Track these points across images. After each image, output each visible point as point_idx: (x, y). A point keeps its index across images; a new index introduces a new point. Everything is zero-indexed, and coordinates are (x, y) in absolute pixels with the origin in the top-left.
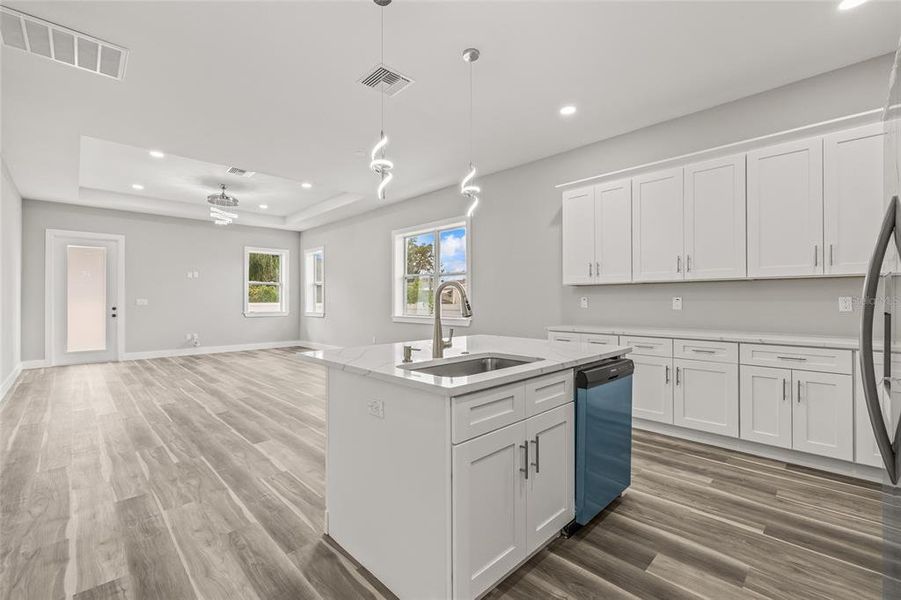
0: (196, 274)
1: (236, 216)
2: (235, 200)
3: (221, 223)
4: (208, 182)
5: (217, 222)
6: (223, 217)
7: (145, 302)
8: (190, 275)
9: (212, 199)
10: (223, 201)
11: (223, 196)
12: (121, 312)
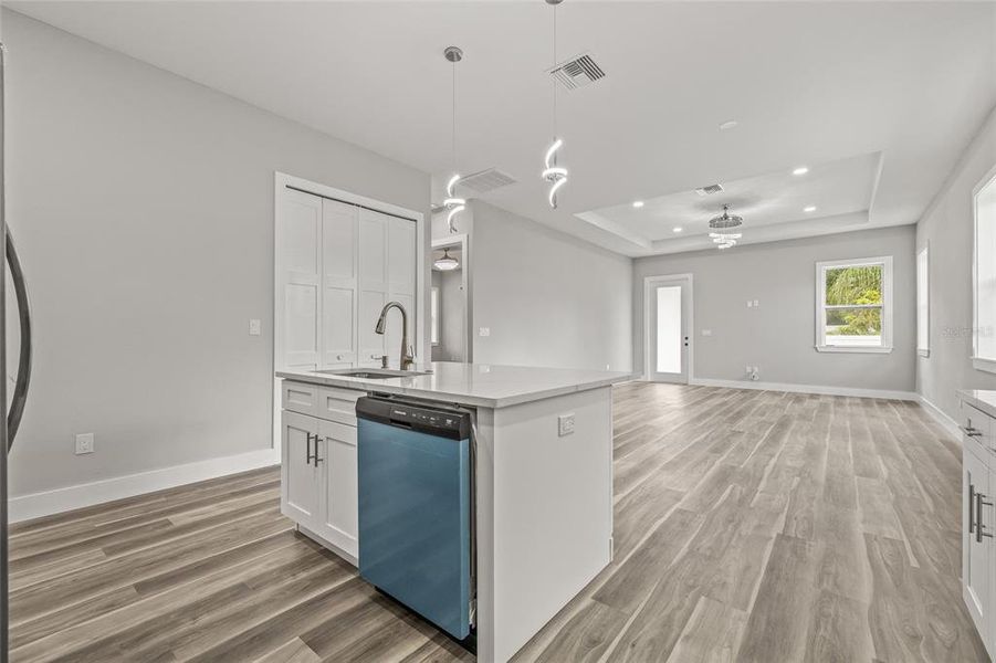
0: (756, 303)
1: (739, 236)
2: (735, 218)
3: (727, 246)
4: (708, 207)
5: (720, 247)
6: (725, 240)
7: (709, 332)
8: (750, 305)
9: (714, 224)
10: (720, 224)
11: (726, 217)
12: (690, 341)
